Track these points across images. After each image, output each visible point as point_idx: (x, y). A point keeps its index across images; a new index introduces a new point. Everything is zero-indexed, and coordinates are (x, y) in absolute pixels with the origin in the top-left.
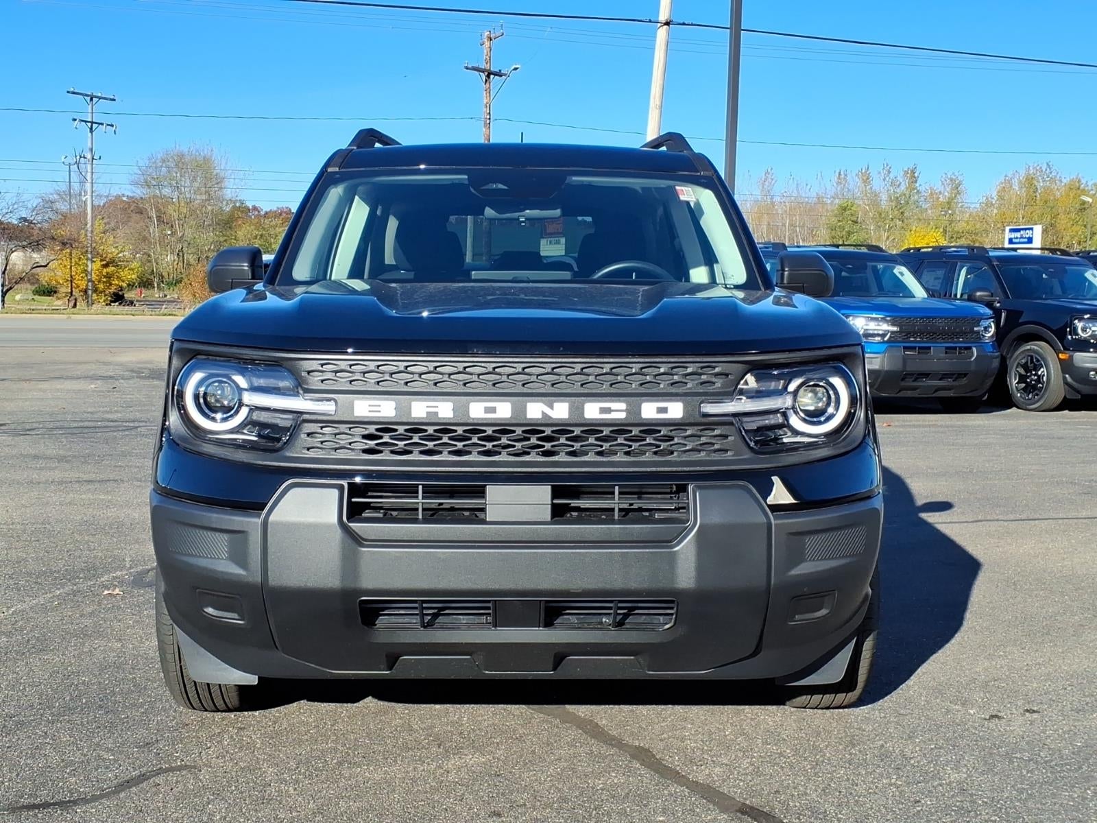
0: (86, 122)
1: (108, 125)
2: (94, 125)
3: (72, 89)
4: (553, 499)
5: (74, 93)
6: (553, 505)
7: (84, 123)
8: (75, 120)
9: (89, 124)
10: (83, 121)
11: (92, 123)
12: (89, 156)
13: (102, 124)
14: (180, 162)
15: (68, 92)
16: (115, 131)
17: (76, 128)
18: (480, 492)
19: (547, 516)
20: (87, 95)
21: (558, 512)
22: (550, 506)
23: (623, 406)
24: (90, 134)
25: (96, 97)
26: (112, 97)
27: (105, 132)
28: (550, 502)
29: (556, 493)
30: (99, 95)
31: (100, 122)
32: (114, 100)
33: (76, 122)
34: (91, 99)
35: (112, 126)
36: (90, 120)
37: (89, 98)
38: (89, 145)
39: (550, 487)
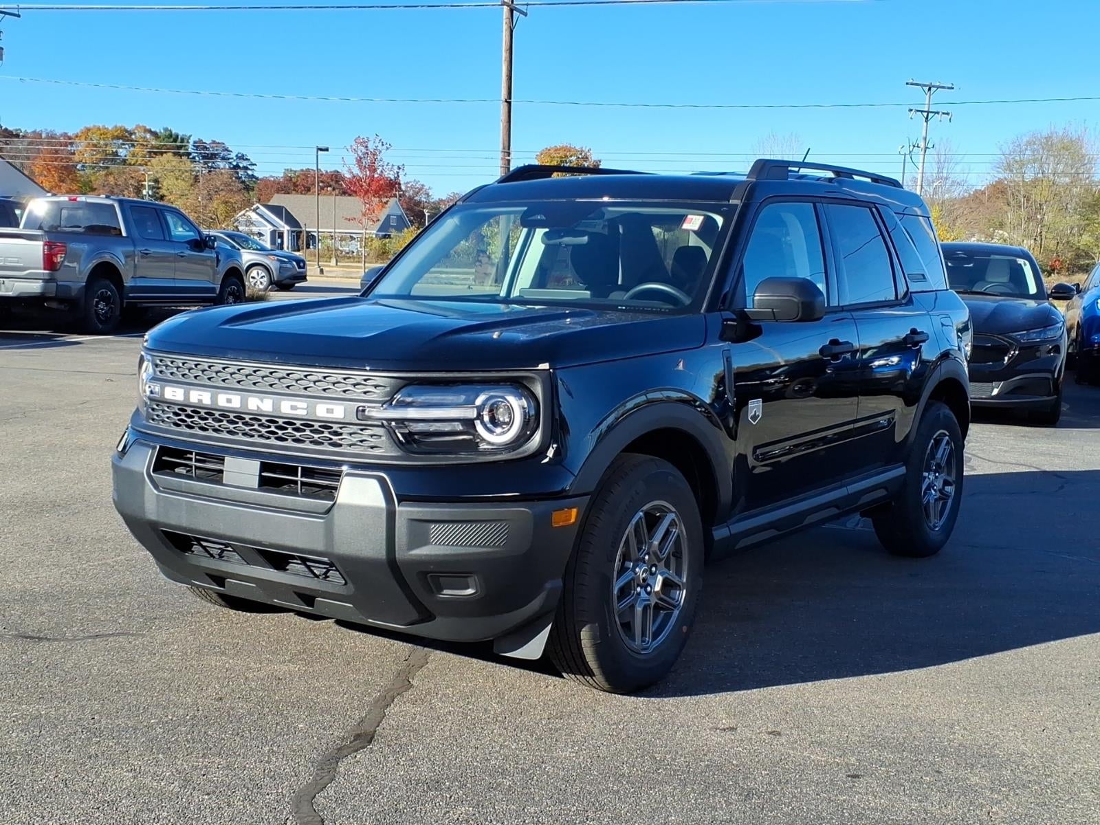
0: (922, 111)
1: (943, 113)
2: (930, 114)
3: (911, 81)
4: (261, 472)
5: (912, 84)
6: (260, 476)
7: (920, 113)
8: (911, 110)
9: (925, 114)
10: (918, 111)
11: (928, 112)
12: (922, 145)
13: (938, 113)
14: (1048, 143)
15: (907, 84)
16: (950, 119)
17: (911, 118)
18: (221, 461)
19: (255, 483)
20: (925, 86)
21: (265, 483)
22: (257, 478)
23: (305, 405)
24: (925, 124)
25: (933, 87)
26: (950, 86)
27: (940, 121)
28: (258, 474)
29: (264, 467)
30: (938, 84)
31: (936, 111)
32: (953, 88)
33: (912, 112)
34: (930, 89)
35: (948, 114)
36: (926, 109)
37: (928, 88)
38: (924, 134)
39: (259, 463)
